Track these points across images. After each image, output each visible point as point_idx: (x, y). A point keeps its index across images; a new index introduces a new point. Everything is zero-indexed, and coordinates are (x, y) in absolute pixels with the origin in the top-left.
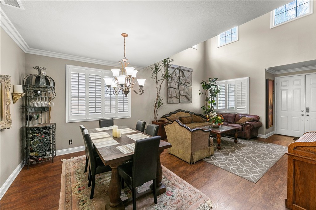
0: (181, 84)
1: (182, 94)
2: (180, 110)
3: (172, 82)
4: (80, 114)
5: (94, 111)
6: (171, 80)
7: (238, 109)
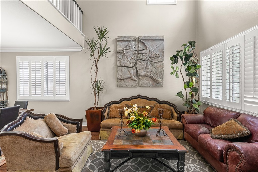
0: (140, 61)
1: (142, 75)
2: (139, 97)
3: (124, 59)
4: (24, 95)
5: (35, 93)
6: (123, 57)
7: (246, 102)
